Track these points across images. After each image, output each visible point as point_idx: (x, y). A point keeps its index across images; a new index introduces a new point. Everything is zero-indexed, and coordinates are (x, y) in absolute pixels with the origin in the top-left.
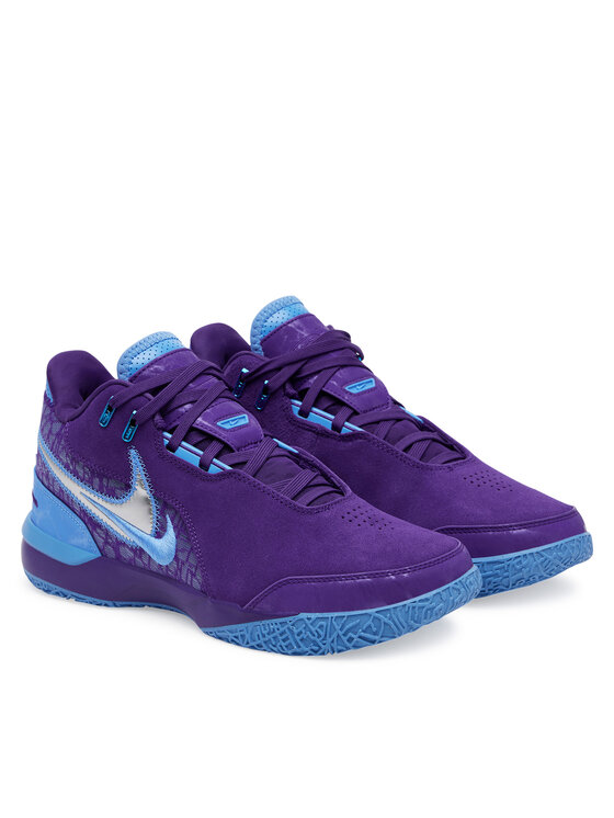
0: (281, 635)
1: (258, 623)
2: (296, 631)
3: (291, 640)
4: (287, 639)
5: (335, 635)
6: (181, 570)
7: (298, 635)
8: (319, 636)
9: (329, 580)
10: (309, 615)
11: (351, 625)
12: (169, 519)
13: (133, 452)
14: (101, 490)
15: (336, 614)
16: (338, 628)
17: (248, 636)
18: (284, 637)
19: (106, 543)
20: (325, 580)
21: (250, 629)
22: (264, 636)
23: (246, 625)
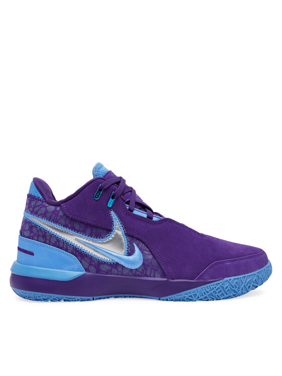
0: (217, 290)
1: (203, 286)
2: (225, 287)
3: (223, 292)
4: (221, 291)
5: (243, 286)
6: (146, 270)
7: (226, 288)
8: (236, 287)
9: (235, 260)
10: (230, 278)
11: (249, 280)
12: (135, 245)
13: (112, 213)
14: (91, 235)
15: (242, 276)
16: (244, 282)
17: (198, 294)
18: (219, 290)
19: (90, 264)
20: (233, 261)
21: (199, 290)
22: (208, 292)
23: (196, 289)
